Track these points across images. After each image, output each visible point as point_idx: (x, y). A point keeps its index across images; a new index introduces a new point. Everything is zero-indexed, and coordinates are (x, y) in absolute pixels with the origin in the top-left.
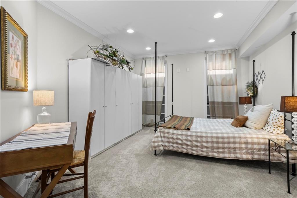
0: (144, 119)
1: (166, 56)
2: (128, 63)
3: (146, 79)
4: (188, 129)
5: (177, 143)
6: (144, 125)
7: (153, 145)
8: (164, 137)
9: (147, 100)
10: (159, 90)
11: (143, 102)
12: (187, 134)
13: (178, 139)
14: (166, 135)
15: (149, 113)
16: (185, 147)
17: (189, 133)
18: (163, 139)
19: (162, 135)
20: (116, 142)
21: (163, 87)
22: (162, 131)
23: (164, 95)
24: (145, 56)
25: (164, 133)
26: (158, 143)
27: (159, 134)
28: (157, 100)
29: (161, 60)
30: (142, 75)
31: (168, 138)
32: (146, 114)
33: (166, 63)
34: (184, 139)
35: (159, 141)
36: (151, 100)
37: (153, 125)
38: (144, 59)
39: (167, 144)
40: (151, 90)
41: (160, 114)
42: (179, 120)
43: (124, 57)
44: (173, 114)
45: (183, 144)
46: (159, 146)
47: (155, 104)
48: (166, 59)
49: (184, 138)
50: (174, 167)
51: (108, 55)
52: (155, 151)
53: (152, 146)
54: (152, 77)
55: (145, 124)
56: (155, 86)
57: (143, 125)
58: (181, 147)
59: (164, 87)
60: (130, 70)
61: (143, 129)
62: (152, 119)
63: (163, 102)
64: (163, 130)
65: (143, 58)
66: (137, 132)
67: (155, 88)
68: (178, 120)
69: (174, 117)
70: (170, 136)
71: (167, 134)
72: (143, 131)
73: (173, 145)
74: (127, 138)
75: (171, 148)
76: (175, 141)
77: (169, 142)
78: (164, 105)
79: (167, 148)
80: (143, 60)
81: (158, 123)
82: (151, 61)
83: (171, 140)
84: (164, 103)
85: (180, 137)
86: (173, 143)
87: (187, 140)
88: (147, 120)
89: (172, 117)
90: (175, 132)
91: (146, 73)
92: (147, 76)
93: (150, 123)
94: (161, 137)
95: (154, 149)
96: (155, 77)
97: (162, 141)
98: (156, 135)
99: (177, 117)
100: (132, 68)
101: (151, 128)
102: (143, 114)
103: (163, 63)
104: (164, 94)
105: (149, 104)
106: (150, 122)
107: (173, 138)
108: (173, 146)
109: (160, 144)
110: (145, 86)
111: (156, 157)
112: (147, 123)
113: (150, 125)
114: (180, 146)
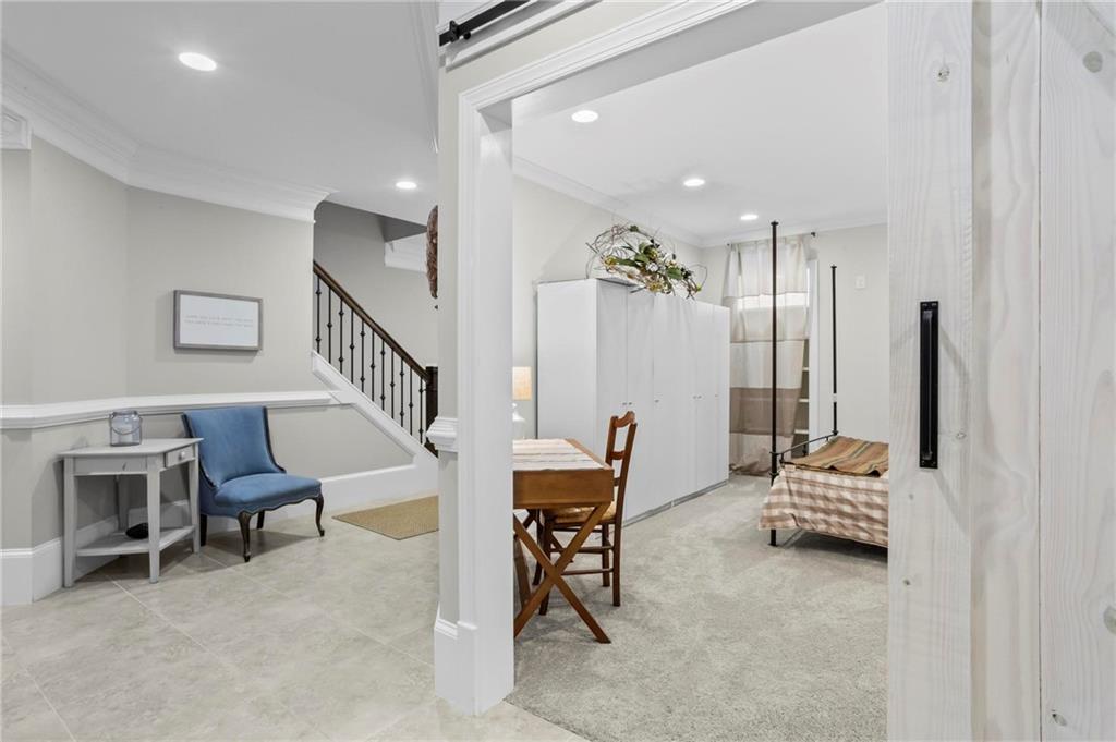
0: (736, 450)
1: (813, 234)
2: (687, 275)
3: (741, 314)
4: (876, 474)
5: (841, 514)
6: (734, 468)
7: (765, 515)
8: (800, 494)
9: (744, 386)
10: (789, 352)
11: (733, 390)
12: (869, 488)
13: (842, 500)
14: (806, 488)
15: (751, 429)
16: (863, 524)
17: (877, 484)
18: (796, 500)
19: (794, 487)
20: (653, 508)
21: (803, 342)
22: (792, 475)
23: (806, 369)
24: (736, 239)
25: (800, 481)
26: (780, 509)
27: (784, 486)
28: (778, 386)
29: (797, 249)
30: (727, 301)
31: (812, 497)
32: (743, 431)
33: (815, 258)
34: (861, 503)
35: (783, 503)
36: (761, 386)
37: (766, 471)
38: (736, 248)
39: (807, 515)
40: (759, 352)
41: (793, 433)
42: (855, 452)
43: (674, 257)
44: (835, 433)
45: (857, 515)
46: (783, 518)
47: (771, 399)
48: (814, 243)
49: (862, 498)
50: (828, 573)
51: (632, 259)
52: (773, 532)
53: (763, 518)
54: (761, 306)
55: (738, 466)
56: (771, 338)
57: (731, 466)
58: (854, 525)
59: (807, 341)
60: (693, 292)
61: (730, 480)
62: (764, 450)
63: (804, 390)
64: (796, 474)
65: (732, 246)
66: (713, 487)
67: (771, 344)
68: (850, 451)
69: (840, 441)
70: (819, 491)
71: (808, 487)
72: (732, 486)
73: (826, 517)
74: (682, 500)
75: (822, 528)
76: (832, 507)
77: (813, 509)
78: (807, 404)
79: (807, 527)
80: (732, 253)
81: (782, 455)
82: (760, 254)
83: (821, 504)
84: (807, 397)
85: (847, 495)
86: (826, 512)
87: (869, 505)
88: (746, 452)
89: (833, 442)
90: (834, 479)
91: (741, 295)
92: (743, 305)
93: (755, 464)
94: (791, 493)
95: (769, 529)
96: (771, 306)
97: (794, 506)
98: (774, 487)
99: (851, 441)
100: (699, 286)
101: (760, 479)
102: (731, 432)
103: (803, 259)
104: (806, 363)
105: (751, 399)
106: (757, 459)
107: (826, 498)
108: (827, 522)
109: (788, 511)
110: (739, 339)
111: (776, 549)
112: (746, 461)
113: (756, 469)
114: (847, 522)
